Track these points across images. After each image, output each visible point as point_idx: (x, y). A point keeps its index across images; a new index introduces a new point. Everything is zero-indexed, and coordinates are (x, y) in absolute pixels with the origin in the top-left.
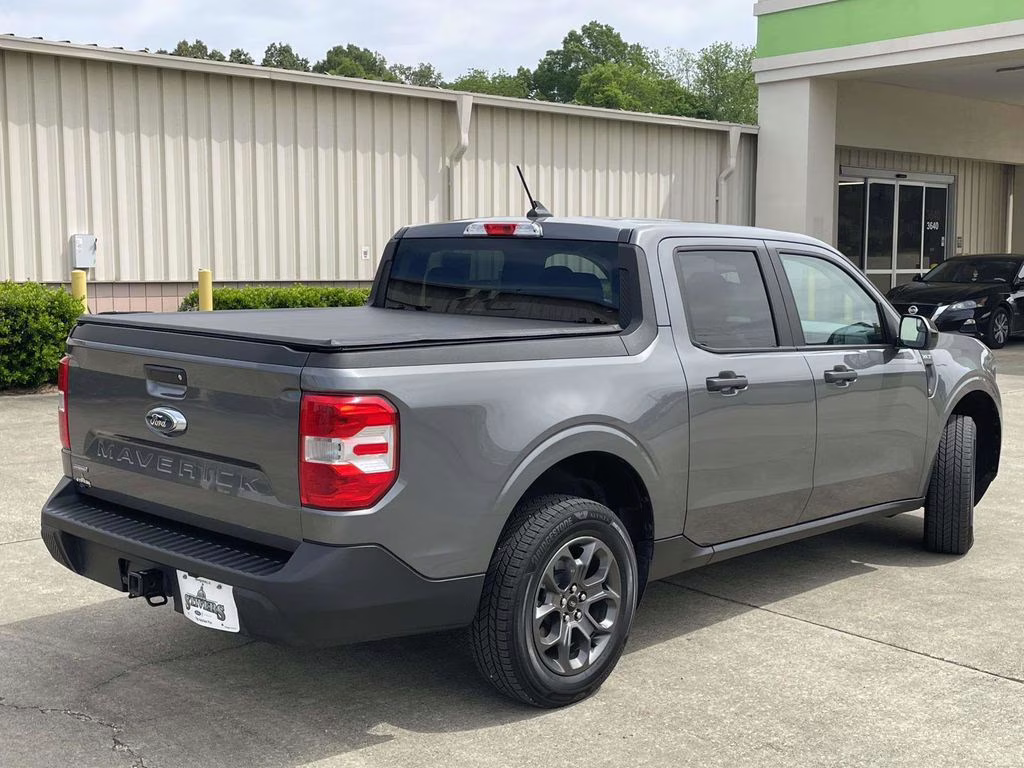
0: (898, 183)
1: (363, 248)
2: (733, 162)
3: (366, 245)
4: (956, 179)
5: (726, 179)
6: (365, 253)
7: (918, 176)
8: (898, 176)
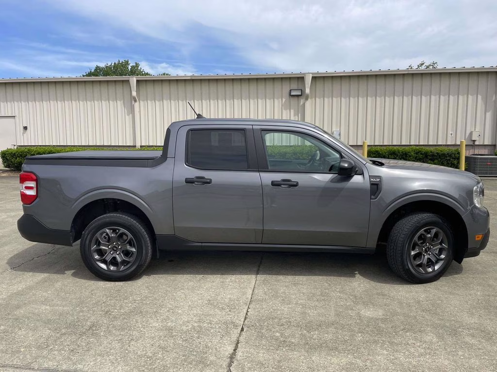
1: (450, 132)
3: (452, 131)
6: (451, 134)
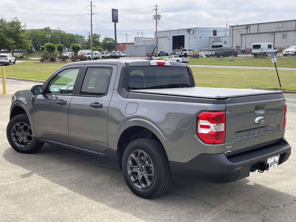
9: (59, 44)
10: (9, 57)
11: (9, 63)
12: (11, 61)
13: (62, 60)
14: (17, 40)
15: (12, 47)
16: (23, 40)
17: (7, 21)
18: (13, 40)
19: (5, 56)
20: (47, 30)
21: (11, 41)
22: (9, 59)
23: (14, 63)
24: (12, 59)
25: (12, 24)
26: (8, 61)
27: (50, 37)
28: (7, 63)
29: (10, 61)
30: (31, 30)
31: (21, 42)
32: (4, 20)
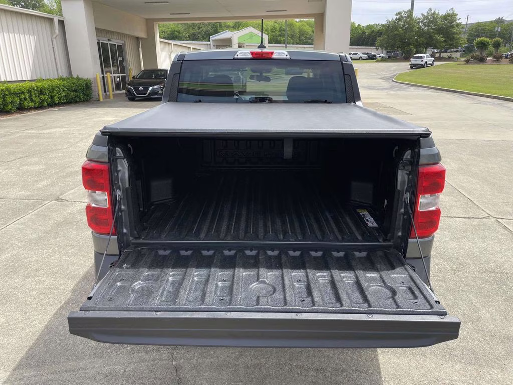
0: (109, 43)
2: (57, 31)
4: (125, 41)
5: (55, 38)
7: (114, 40)
8: (109, 40)
9: (497, 38)
10: (425, 58)
11: (424, 65)
12: (428, 63)
13: (495, 60)
14: (448, 37)
15: (440, 46)
16: (455, 36)
17: (441, 14)
18: (442, 37)
19: (421, 57)
20: (500, 21)
21: (440, 38)
22: (425, 60)
23: (432, 65)
24: (430, 60)
25: (445, 17)
26: (423, 63)
27: (499, 30)
28: (422, 65)
29: (426, 62)
30: (477, 23)
31: (452, 39)
32: (437, 13)
